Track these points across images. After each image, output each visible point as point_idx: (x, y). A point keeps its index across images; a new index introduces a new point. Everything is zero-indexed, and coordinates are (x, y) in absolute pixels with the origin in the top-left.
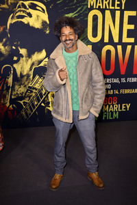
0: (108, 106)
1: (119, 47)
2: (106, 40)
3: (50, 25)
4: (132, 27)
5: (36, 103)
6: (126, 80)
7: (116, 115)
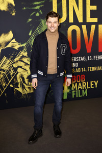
0: (76, 84)
1: (84, 27)
2: (71, 20)
3: (15, 7)
4: (95, 8)
5: (4, 85)
6: (92, 58)
7: (85, 93)
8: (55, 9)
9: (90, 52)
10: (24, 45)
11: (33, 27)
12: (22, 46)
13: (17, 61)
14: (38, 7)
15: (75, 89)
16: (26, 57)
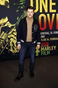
0: (44, 47)
1: (48, 15)
2: (41, 11)
3: (9, 3)
4: (54, 4)
5: (3, 47)
6: (53, 33)
7: (49, 53)
8: (32, 5)
9: (51, 29)
10: (14, 25)
11: (20, 15)
12: (13, 25)
13: (10, 34)
14: (22, 4)
15: (43, 51)
16: (15, 32)
